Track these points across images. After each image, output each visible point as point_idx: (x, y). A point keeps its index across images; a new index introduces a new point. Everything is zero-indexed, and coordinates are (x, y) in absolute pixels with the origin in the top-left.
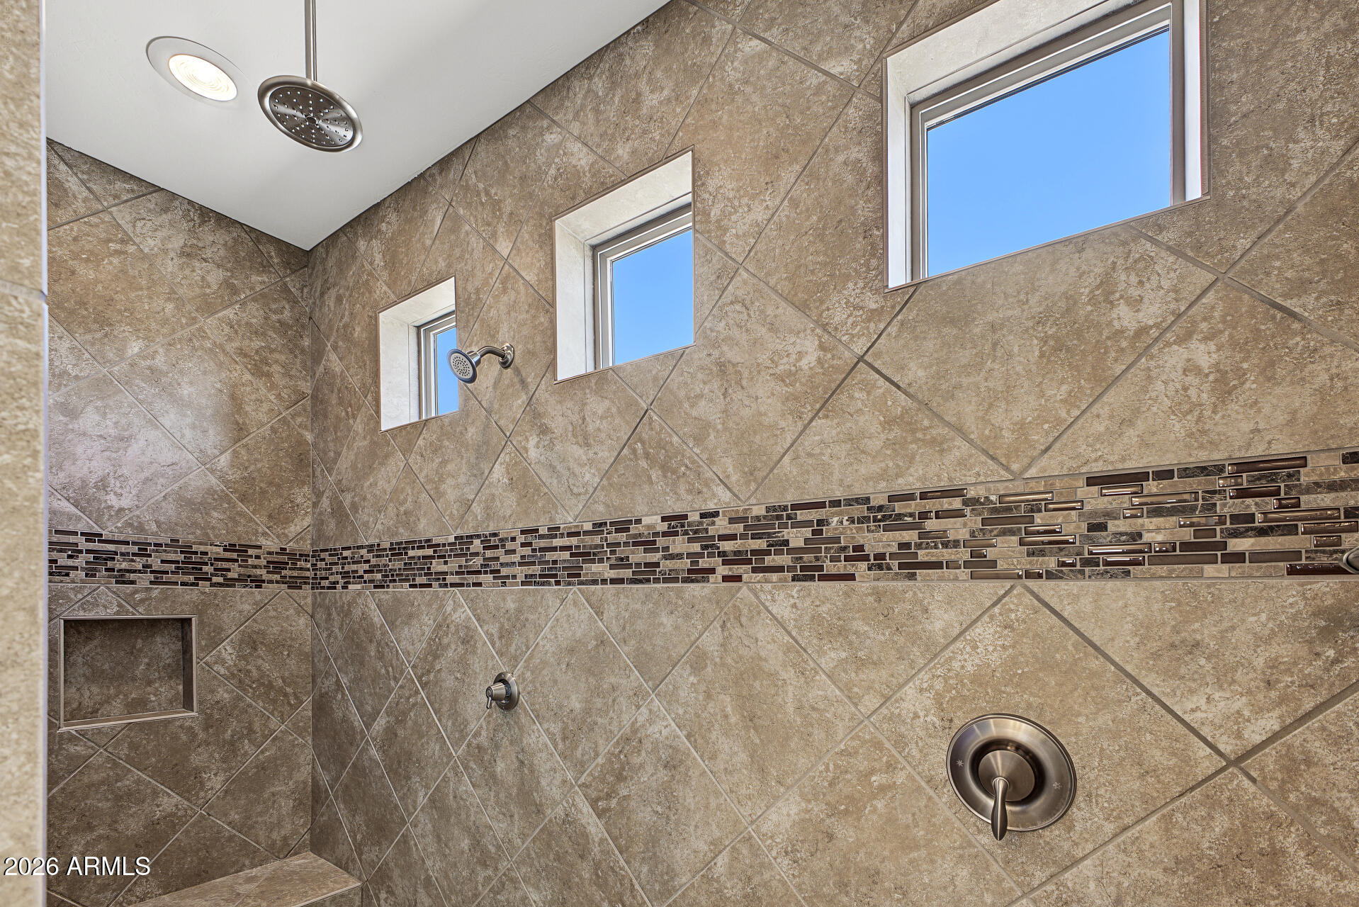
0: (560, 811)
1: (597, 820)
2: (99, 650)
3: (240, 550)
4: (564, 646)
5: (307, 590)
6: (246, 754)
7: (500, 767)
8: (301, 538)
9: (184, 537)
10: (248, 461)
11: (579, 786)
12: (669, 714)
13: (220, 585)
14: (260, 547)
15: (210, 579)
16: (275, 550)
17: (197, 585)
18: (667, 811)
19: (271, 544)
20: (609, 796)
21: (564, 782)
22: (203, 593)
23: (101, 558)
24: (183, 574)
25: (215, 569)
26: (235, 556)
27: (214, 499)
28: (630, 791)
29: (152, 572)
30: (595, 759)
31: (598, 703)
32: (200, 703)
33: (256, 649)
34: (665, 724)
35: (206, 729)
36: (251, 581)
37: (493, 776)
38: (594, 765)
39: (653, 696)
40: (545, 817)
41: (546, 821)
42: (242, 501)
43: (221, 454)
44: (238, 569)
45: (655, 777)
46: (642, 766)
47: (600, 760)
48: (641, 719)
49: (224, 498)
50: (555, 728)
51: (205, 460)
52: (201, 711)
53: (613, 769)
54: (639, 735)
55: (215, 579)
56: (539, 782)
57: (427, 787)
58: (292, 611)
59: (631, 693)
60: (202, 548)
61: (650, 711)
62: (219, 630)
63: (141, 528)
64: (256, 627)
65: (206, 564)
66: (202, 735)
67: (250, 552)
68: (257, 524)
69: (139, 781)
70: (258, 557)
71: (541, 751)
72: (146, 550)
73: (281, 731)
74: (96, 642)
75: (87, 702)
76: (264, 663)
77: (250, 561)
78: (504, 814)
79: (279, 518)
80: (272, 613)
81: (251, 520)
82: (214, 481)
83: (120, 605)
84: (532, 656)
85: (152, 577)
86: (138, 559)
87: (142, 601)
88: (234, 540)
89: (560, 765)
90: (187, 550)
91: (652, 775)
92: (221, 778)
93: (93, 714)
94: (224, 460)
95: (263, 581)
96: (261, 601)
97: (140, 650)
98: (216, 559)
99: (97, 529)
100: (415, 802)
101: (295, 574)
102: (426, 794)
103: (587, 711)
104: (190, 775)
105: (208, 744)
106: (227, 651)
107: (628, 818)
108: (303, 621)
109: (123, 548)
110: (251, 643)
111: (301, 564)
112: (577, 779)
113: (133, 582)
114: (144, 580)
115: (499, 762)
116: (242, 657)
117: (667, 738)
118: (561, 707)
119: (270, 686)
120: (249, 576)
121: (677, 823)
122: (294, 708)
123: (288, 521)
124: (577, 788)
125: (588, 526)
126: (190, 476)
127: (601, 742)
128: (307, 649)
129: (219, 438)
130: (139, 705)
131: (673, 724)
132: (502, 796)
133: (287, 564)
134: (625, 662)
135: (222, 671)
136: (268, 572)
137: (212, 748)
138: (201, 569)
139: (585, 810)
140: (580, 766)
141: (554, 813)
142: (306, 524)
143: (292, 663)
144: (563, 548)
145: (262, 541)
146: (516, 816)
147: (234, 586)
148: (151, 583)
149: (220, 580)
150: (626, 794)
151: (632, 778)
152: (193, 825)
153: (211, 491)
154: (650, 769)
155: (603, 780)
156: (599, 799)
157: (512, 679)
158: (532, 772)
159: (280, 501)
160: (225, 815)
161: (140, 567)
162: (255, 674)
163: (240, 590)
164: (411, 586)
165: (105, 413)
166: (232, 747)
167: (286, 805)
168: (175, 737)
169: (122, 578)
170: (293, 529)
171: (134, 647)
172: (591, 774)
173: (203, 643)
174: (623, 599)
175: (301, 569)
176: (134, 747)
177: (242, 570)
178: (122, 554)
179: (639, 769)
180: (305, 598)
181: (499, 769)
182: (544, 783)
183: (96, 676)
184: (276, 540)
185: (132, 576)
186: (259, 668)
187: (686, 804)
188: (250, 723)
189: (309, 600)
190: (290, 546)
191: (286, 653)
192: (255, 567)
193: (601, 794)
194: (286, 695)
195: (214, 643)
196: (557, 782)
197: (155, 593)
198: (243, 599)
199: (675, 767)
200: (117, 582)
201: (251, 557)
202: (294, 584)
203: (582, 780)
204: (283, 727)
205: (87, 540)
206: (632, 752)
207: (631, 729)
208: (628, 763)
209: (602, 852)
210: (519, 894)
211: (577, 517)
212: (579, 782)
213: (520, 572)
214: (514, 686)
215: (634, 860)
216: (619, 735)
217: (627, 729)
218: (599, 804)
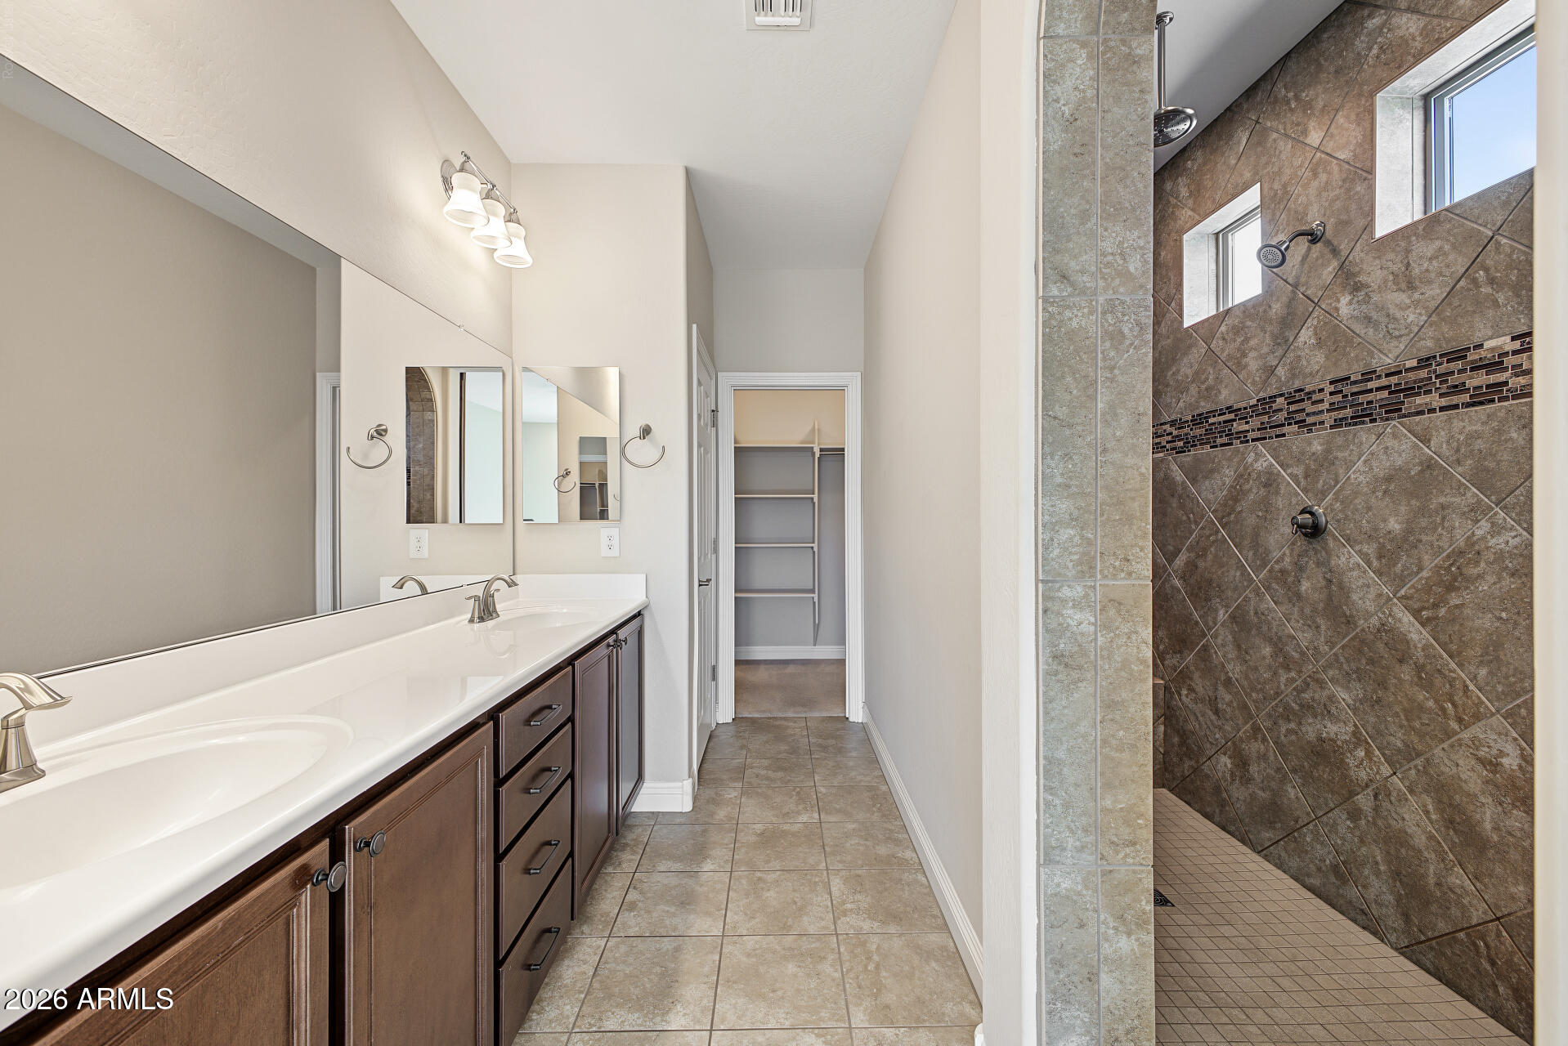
0: (1374, 621)
1: (1421, 628)
4: (1381, 476)
7: (1305, 586)
11: (1398, 599)
12: (1519, 525)
20: (1436, 606)
21: (1380, 595)
28: (1464, 600)
30: (1418, 573)
31: (1424, 522)
34: (1513, 534)
37: (1297, 594)
38: (1417, 578)
39: (1497, 509)
40: (1357, 627)
41: (1358, 630)
45: (1498, 586)
46: (1480, 576)
47: (1425, 574)
48: (1480, 532)
50: (1369, 549)
53: (1441, 581)
54: (1477, 548)
56: (1349, 597)
57: (1228, 606)
59: (1467, 509)
61: (1493, 523)
71: (1351, 570)
78: (1308, 626)
84: (1342, 489)
89: (1374, 581)
91: (1494, 584)
100: (1215, 618)
102: (1227, 612)
103: (1409, 531)
107: (1462, 625)
112: (1395, 593)
115: (1303, 583)
118: (1375, 529)
124: (1395, 600)
125: (1414, 363)
127: (1426, 557)
132: (1307, 610)
134: (1459, 481)
139: (1405, 620)
140: (1400, 581)
141: (1368, 623)
144: (1380, 389)
146: (1323, 627)
150: (1458, 603)
151: (1467, 588)
154: (1491, 578)
155: (1428, 592)
156: (1423, 609)
157: (1319, 510)
158: (1341, 588)
164: (1212, 447)
172: (1413, 587)
174: (1457, 424)
179: (1476, 578)
181: (1304, 588)
182: (1355, 597)
193: (1427, 605)
196: (1371, 596)
203: (1402, 593)
206: (1467, 564)
207: (1466, 543)
208: (1461, 574)
209: (1427, 656)
210: (1326, 693)
211: (1398, 357)
212: (1399, 595)
213: (1328, 418)
214: (1321, 516)
215: (1469, 663)
216: (1451, 549)
217: (1461, 543)
218: (1423, 613)
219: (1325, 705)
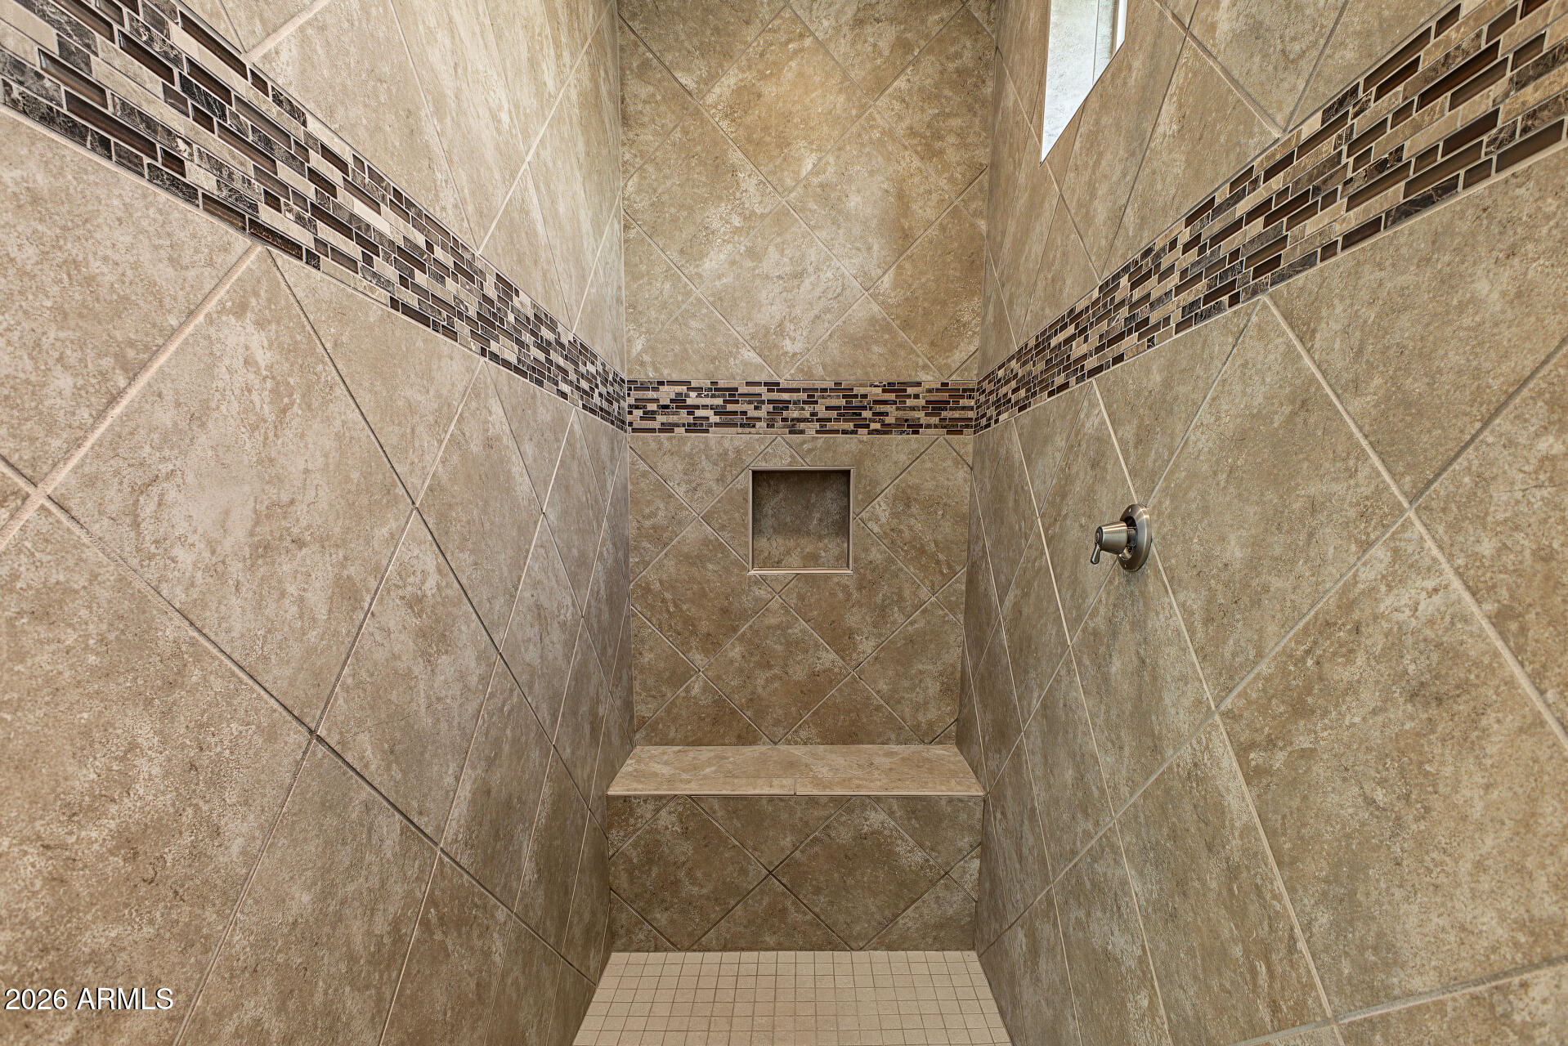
0: (1186, 753)
1: (1244, 787)
2: (783, 503)
3: (898, 389)
4: (1229, 434)
5: (968, 437)
6: (894, 623)
7: (1116, 666)
8: (966, 369)
9: (847, 379)
10: (911, 276)
11: (1222, 714)
12: (1450, 558)
13: (877, 432)
14: (919, 384)
15: (867, 426)
16: (934, 386)
17: (856, 433)
18: (1399, 805)
19: (930, 379)
20: (1271, 744)
21: (1199, 702)
22: (861, 442)
23: (780, 406)
24: (845, 421)
25: (874, 414)
26: (892, 396)
27: (877, 332)
28: (1316, 740)
29: (818, 420)
30: (1255, 663)
31: (1278, 544)
32: (856, 560)
33: (909, 507)
34: (1430, 584)
35: (860, 588)
36: (909, 427)
37: (1106, 679)
38: (1252, 676)
39: (1411, 514)
40: (1164, 760)
41: (1166, 766)
42: (903, 330)
43: (884, 273)
44: (896, 413)
45: (1380, 719)
46: (1352, 688)
47: (1264, 668)
48: (1367, 575)
49: (887, 328)
50: (1195, 600)
51: (869, 285)
52: (856, 570)
53: (1288, 688)
54: (1356, 615)
55: (874, 426)
56: (1161, 699)
57: (1041, 687)
58: (949, 463)
59: (1352, 513)
60: (862, 391)
61: (1396, 551)
62: (874, 483)
63: (809, 374)
64: (912, 481)
65: (864, 408)
66: (855, 595)
67: (910, 391)
68: (918, 356)
69: (804, 631)
70: (917, 396)
71: (1170, 642)
72: (813, 396)
73: (932, 604)
74: (781, 495)
75: (776, 553)
76: (917, 524)
77: (909, 402)
78: (1113, 742)
79: (942, 344)
80: (929, 465)
81: (912, 351)
82: (876, 308)
83: (792, 456)
84: (1177, 465)
85: (817, 425)
86: (806, 407)
87: (810, 451)
88: (894, 378)
89: (1195, 671)
90: (849, 395)
91: (1374, 712)
92: (872, 643)
93: (778, 564)
94: (887, 281)
95: (921, 426)
96: (917, 450)
97: (814, 505)
98: (876, 402)
99: (776, 379)
100: (1029, 704)
101: (957, 414)
102: (1040, 696)
103: (1253, 565)
104: (844, 634)
105: (861, 606)
106: (881, 508)
107: (1305, 798)
108: (962, 474)
109: (795, 396)
110: (905, 499)
111: (963, 402)
112: (1219, 701)
113: (802, 432)
114: (811, 428)
115: (1115, 659)
116: (895, 515)
117: (1431, 622)
118: (1208, 558)
119: (922, 551)
120: (907, 420)
121: (1422, 843)
122: (946, 578)
123: (951, 348)
124: (1217, 717)
125: (1314, 124)
126: (854, 307)
127: (1272, 628)
128: (965, 509)
129: (883, 253)
130: (812, 559)
131: (1457, 584)
132: (1114, 712)
133: (948, 402)
134: (1350, 436)
135: (876, 529)
136: (927, 415)
137: (864, 610)
138: (860, 414)
139: (1225, 763)
140: (1226, 678)
141: (1179, 756)
142: (972, 349)
143: (947, 527)
144: (1252, 215)
145: (923, 376)
146: (1127, 749)
147: (891, 432)
148: (817, 432)
149: (877, 426)
150: (1307, 745)
151: (1326, 713)
152: (846, 685)
153: (873, 321)
154: (1370, 697)
155: (1264, 709)
156: (1253, 745)
157: (1143, 516)
158: (1154, 678)
159: (945, 322)
160: (875, 682)
161: (807, 415)
162: (907, 535)
163: (895, 438)
164: (1051, 394)
165: (783, 250)
166: (882, 612)
167: (933, 687)
168: (833, 595)
169: (793, 427)
170: (958, 356)
171: (809, 501)
172: (1244, 694)
173: (860, 497)
174: (1370, 276)
175: (963, 408)
176: (801, 597)
177: (900, 414)
178: (795, 403)
179: (1345, 693)
180: (966, 444)
181: (1114, 669)
182: (1168, 700)
183: (781, 529)
184: (937, 374)
185: (802, 426)
186: (911, 528)
187: (1458, 799)
188: (900, 588)
189: (970, 448)
190: (955, 379)
191: (940, 513)
192: (913, 409)
193: (1259, 738)
194: (938, 562)
195: (871, 498)
196: (1187, 702)
197: (820, 443)
198: (900, 446)
199: (1439, 700)
200: (790, 432)
201: (909, 396)
202: (954, 427)
203: (1228, 703)
204: (933, 599)
205: (769, 390)
206: (1334, 654)
207: (1340, 599)
208: (1321, 679)
209: (1245, 851)
210: (1118, 872)
211: (1291, 117)
212: (1223, 708)
213: (1173, 309)
214: (1143, 528)
215: (1305, 889)
216: (1312, 613)
217: (1330, 601)
218: (1252, 756)
219: (1116, 894)
